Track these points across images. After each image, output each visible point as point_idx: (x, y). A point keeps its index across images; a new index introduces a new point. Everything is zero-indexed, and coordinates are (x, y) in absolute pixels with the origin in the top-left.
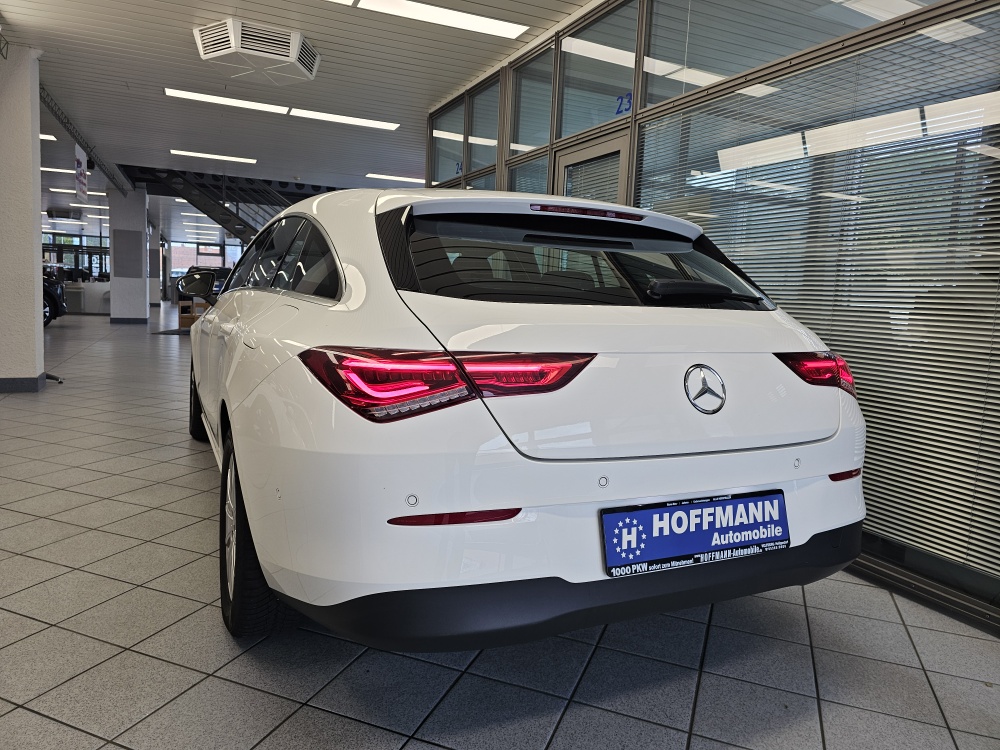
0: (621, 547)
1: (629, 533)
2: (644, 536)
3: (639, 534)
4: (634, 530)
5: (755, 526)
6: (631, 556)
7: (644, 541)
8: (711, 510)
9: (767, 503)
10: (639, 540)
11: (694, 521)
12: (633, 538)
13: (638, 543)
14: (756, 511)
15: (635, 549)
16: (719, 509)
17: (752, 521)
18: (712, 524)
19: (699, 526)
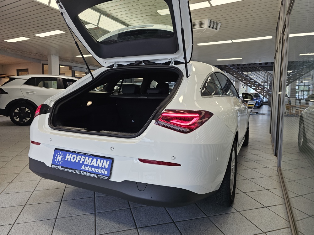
0: (56, 160)
1: (60, 157)
2: (63, 159)
3: (62, 158)
4: (61, 156)
5: (98, 167)
6: (58, 163)
7: (63, 160)
8: (84, 157)
9: (105, 161)
10: (62, 160)
11: (78, 159)
12: (60, 158)
13: (61, 160)
14: (100, 163)
15: (60, 162)
16: (87, 158)
17: (97, 165)
18: (83, 162)
19: (79, 161)
